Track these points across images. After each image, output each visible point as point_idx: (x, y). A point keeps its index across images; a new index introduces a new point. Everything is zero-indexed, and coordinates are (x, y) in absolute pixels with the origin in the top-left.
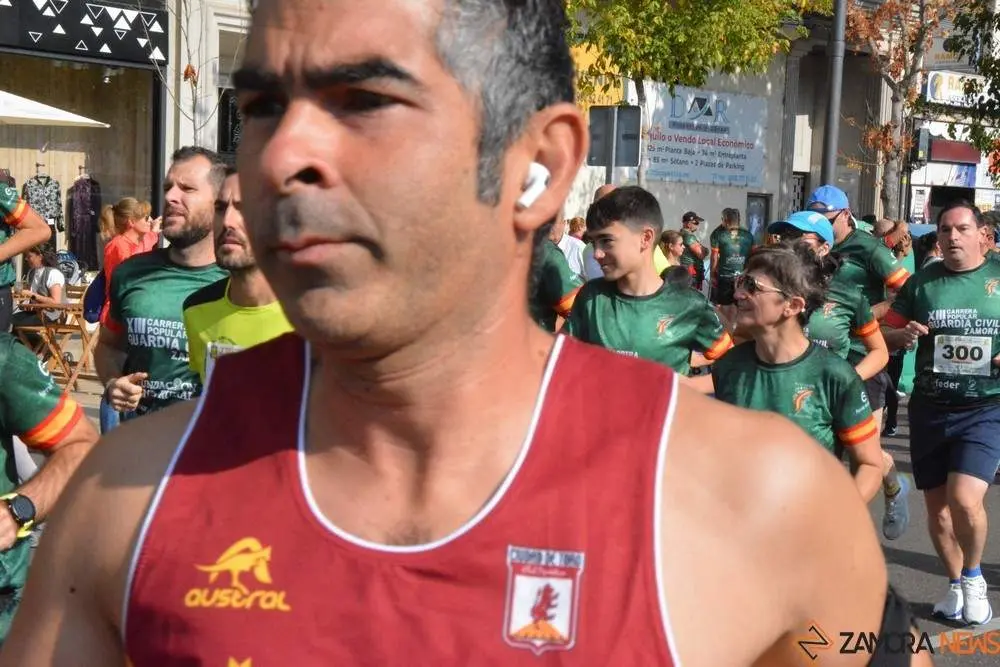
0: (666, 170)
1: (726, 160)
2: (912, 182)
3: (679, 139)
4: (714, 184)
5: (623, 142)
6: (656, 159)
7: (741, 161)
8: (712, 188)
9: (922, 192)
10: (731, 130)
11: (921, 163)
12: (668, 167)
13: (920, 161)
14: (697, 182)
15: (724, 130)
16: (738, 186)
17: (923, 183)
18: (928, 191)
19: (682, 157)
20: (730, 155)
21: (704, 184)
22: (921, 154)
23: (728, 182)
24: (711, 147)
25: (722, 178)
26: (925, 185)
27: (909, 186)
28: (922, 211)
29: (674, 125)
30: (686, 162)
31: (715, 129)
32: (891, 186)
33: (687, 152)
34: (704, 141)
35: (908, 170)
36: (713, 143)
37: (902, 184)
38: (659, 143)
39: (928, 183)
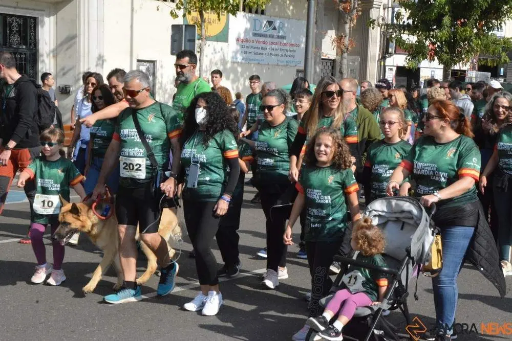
0: (252, 58)
1: (284, 53)
2: (386, 64)
3: (258, 42)
4: (278, 65)
5: (188, 44)
6: (245, 52)
7: (292, 54)
8: (277, 67)
9: (391, 69)
10: (287, 38)
11: (391, 55)
12: (252, 56)
13: (390, 53)
14: (268, 64)
15: (283, 37)
16: (291, 66)
17: (392, 65)
18: (395, 69)
19: (260, 51)
20: (287, 51)
21: (272, 65)
22: (390, 50)
23: (285, 64)
24: (277, 46)
25: (283, 62)
26: (393, 66)
27: (385, 66)
28: (391, 79)
29: (255, 35)
30: (262, 54)
31: (278, 37)
32: (344, 66)
33: (263, 48)
34: (272, 43)
35: (383, 58)
36: (277, 44)
37: (381, 65)
38: (247, 44)
39: (395, 65)
